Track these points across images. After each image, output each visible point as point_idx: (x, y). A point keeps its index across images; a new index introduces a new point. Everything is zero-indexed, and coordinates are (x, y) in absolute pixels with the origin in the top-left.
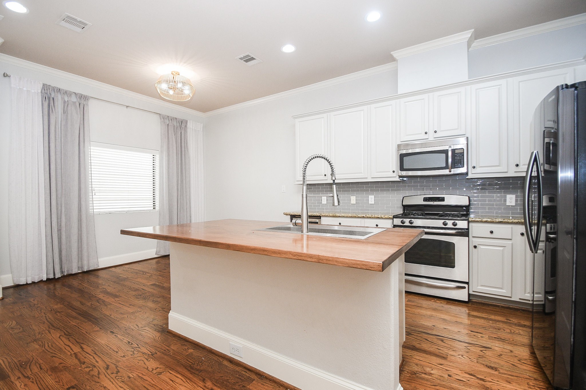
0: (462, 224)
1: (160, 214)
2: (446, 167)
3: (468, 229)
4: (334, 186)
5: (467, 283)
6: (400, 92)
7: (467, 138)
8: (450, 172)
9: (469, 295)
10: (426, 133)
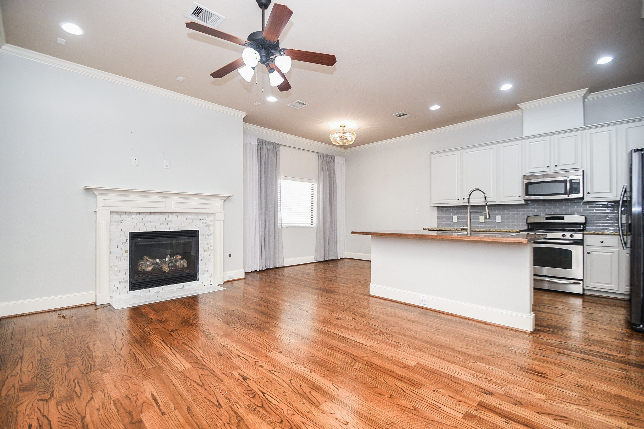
0: (578, 236)
1: (317, 229)
2: (565, 193)
3: (583, 240)
4: (487, 207)
5: (582, 280)
6: (525, 134)
7: (583, 171)
8: (569, 196)
9: (584, 290)
10: (548, 167)
